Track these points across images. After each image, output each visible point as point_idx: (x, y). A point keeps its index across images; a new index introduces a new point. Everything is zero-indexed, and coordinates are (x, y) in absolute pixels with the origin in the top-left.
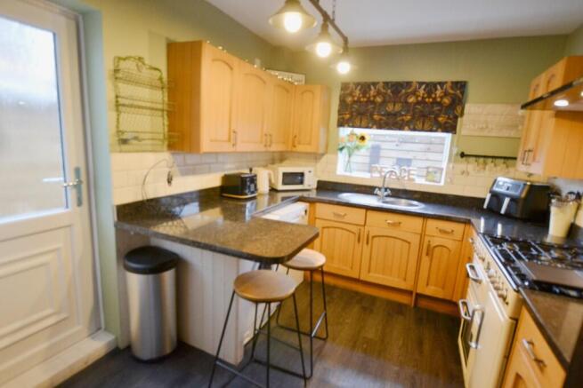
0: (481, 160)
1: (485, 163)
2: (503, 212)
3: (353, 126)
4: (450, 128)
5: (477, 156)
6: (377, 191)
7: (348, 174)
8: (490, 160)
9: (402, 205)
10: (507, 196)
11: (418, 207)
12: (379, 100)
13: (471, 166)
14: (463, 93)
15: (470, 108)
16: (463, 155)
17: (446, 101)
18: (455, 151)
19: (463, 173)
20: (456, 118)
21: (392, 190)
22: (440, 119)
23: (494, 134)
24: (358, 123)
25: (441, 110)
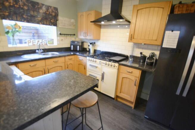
0: (65, 35)
2: (78, 50)
3: (17, 20)
4: (55, 24)
5: (64, 34)
6: (37, 51)
7: (15, 46)
8: (67, 35)
9: (50, 55)
12: (26, 8)
13: (63, 37)
14: (58, 12)
15: (60, 18)
16: (60, 34)
17: (53, 14)
19: (62, 40)
20: (57, 20)
21: (43, 50)
22: (52, 21)
23: (67, 27)
24: (15, 18)
25: (52, 17)
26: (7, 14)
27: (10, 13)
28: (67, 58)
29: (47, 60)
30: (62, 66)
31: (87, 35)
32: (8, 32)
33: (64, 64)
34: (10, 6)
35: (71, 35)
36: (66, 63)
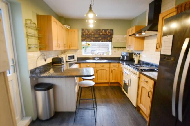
0: (118, 48)
1: (119, 49)
2: (125, 59)
3: (86, 41)
4: (110, 41)
5: (117, 47)
6: (95, 58)
7: (86, 55)
8: (120, 48)
9: (103, 61)
10: (125, 56)
11: (106, 61)
12: (93, 34)
13: (116, 50)
14: (113, 32)
15: (115, 36)
16: (114, 47)
17: (109, 34)
18: (113, 46)
19: (115, 52)
20: (112, 38)
21: (99, 58)
22: (108, 39)
23: (120, 42)
24: (87, 40)
25: (108, 36)
26: (84, 38)
27: (85, 38)
28: (112, 65)
29: (96, 64)
30: (107, 70)
31: (131, 47)
32: (83, 48)
33: (109, 68)
34: (86, 34)
35: (123, 47)
36: (111, 69)
